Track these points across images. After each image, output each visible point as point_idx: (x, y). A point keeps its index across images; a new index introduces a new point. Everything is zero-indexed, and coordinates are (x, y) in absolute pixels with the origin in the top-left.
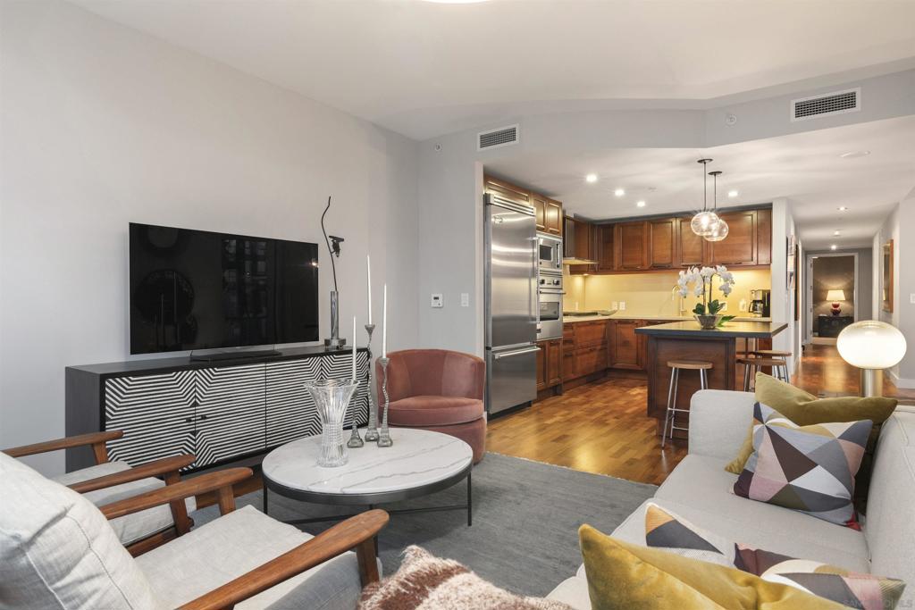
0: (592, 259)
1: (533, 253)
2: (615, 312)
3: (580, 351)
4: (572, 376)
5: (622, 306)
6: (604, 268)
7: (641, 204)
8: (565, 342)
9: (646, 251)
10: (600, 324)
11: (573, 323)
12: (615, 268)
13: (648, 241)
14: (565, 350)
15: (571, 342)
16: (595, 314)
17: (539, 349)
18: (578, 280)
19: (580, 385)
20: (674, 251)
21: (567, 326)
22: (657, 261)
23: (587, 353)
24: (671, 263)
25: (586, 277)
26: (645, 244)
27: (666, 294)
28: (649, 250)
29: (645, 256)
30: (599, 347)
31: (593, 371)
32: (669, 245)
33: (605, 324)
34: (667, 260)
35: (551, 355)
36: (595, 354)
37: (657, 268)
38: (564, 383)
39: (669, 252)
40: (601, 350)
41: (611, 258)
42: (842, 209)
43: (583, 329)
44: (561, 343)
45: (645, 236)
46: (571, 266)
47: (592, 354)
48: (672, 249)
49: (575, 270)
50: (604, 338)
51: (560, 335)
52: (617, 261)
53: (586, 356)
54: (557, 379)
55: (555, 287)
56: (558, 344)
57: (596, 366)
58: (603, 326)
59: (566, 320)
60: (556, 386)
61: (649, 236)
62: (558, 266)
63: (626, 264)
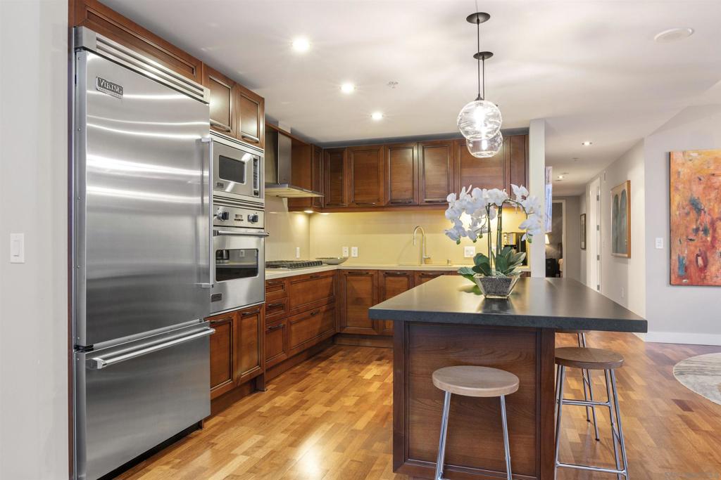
0: (316, 190)
1: (202, 177)
2: (345, 259)
3: (294, 318)
4: (283, 356)
5: (355, 252)
6: (331, 203)
7: (377, 116)
8: (270, 309)
9: (382, 184)
10: (327, 277)
11: (284, 279)
12: (346, 204)
13: (385, 170)
14: (267, 321)
15: (281, 306)
16: (319, 263)
17: (212, 331)
18: (300, 219)
19: (296, 365)
20: (416, 184)
21: (271, 285)
22: (396, 195)
23: (305, 319)
24: (413, 198)
25: (310, 216)
26: (381, 174)
27: (407, 237)
28: (386, 183)
29: (382, 190)
30: (324, 308)
31: (314, 343)
32: (410, 176)
33: (333, 276)
34: (408, 195)
35: (245, 334)
36: (318, 318)
37: (394, 205)
38: (267, 370)
39: (409, 185)
40: (326, 311)
41: (340, 192)
42: (587, 144)
43: (300, 286)
44: (263, 311)
45: (382, 163)
46: (290, 200)
47: (314, 319)
48: (413, 181)
49: (296, 205)
50: (331, 294)
51: (260, 299)
52: (347, 194)
53: (304, 323)
54: (258, 368)
55: (250, 225)
56: (257, 314)
57: (320, 334)
58: (330, 280)
59: (271, 274)
60: (255, 378)
61: (386, 164)
62: (256, 194)
63: (359, 199)
